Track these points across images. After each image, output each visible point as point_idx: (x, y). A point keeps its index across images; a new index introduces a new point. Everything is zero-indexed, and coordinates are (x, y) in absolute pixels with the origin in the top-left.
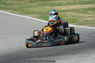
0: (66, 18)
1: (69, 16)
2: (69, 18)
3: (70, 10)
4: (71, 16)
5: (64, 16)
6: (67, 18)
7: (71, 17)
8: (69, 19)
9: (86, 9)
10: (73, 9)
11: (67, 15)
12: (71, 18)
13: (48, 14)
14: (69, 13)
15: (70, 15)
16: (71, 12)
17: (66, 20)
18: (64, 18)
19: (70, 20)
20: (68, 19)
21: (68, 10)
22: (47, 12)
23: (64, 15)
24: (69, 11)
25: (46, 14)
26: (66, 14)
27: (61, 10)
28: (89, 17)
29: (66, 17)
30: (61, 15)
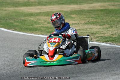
0: (39, 26)
1: (43, 22)
2: (42, 25)
3: (44, 13)
4: (47, 22)
5: (36, 22)
6: (41, 25)
7: (46, 24)
8: (44, 27)
9: (68, 11)
10: (48, 12)
11: (40, 21)
12: (46, 26)
13: (10, 19)
14: (43, 18)
15: (45, 21)
16: (45, 15)
17: (39, 28)
18: (36, 25)
19: (45, 29)
20: (42, 27)
21: (40, 13)
22: (8, 16)
23: (35, 20)
24: (42, 15)
25: (8, 19)
26: (38, 19)
27: (30, 13)
28: (74, 24)
29: (39, 24)
30: (30, 20)
